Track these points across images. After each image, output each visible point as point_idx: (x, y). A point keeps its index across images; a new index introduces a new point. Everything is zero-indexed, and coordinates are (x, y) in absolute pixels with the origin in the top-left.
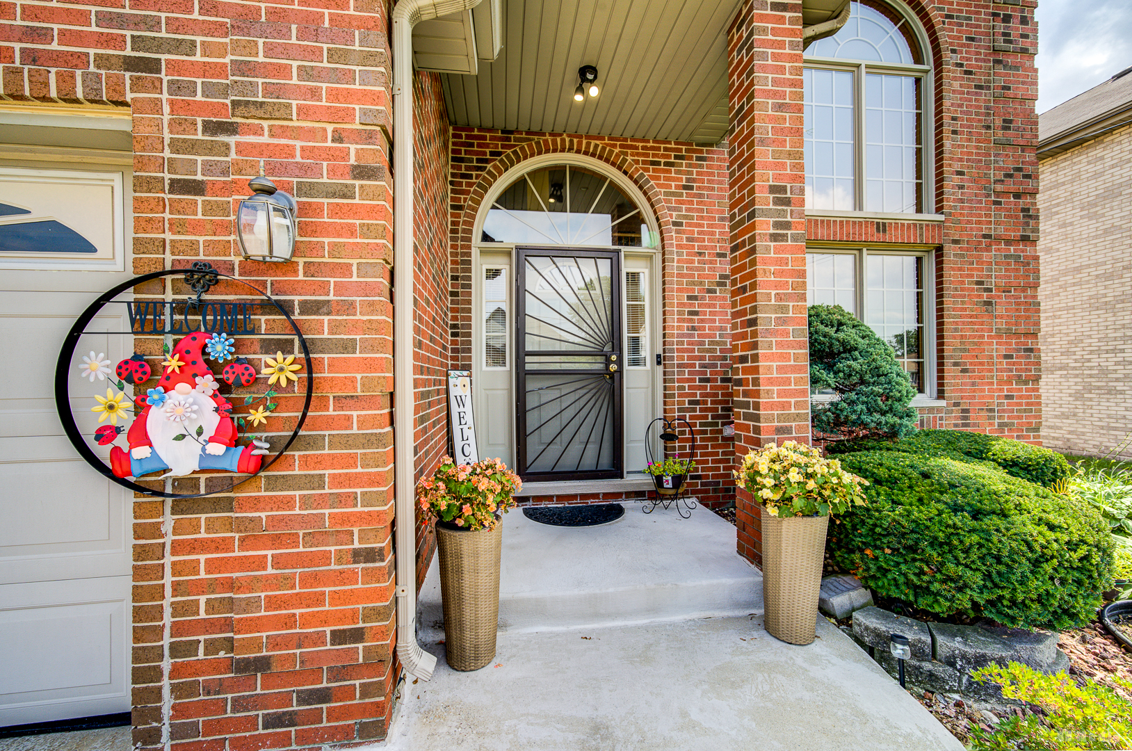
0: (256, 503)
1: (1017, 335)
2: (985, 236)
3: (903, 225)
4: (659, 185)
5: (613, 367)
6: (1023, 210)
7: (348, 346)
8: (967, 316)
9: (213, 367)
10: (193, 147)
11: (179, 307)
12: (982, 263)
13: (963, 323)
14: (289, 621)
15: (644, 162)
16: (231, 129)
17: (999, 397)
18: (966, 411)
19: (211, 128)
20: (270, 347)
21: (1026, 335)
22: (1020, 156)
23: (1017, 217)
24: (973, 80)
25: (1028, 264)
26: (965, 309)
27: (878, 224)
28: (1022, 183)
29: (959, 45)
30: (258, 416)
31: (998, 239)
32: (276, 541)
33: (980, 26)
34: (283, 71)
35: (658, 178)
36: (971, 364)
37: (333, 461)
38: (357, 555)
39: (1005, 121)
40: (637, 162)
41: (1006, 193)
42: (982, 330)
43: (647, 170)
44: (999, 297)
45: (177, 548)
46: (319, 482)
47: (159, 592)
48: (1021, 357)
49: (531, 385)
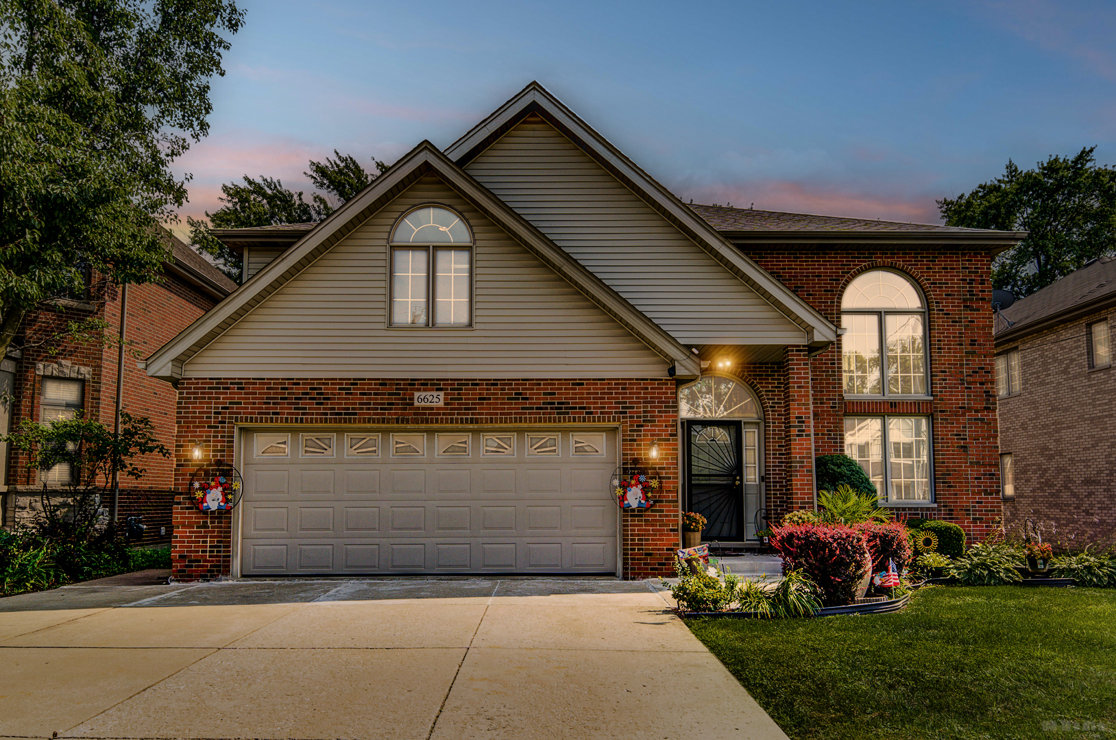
0: (649, 516)
1: (984, 465)
2: (960, 408)
3: (907, 403)
4: (762, 387)
5: (738, 483)
6: (985, 392)
7: (669, 478)
8: (950, 454)
9: (641, 483)
10: (634, 431)
11: (631, 468)
12: (960, 423)
13: (948, 459)
14: (656, 545)
15: (754, 375)
16: (642, 426)
17: (972, 502)
18: (952, 510)
19: (638, 426)
20: (652, 478)
21: (991, 465)
22: (983, 360)
23: (982, 396)
24: (951, 318)
25: (990, 423)
26: (949, 451)
27: (891, 403)
28: (984, 376)
29: (940, 299)
30: (650, 495)
31: (970, 409)
32: (652, 525)
33: (954, 287)
34: (654, 412)
35: (762, 383)
36: (954, 482)
37: (666, 506)
38: (671, 530)
39: (971, 341)
40: (750, 375)
41: (975, 383)
42: (961, 462)
43: (756, 379)
44: (971, 443)
45: (631, 525)
46: (662, 511)
47: (628, 536)
48: (987, 479)
49: (694, 492)
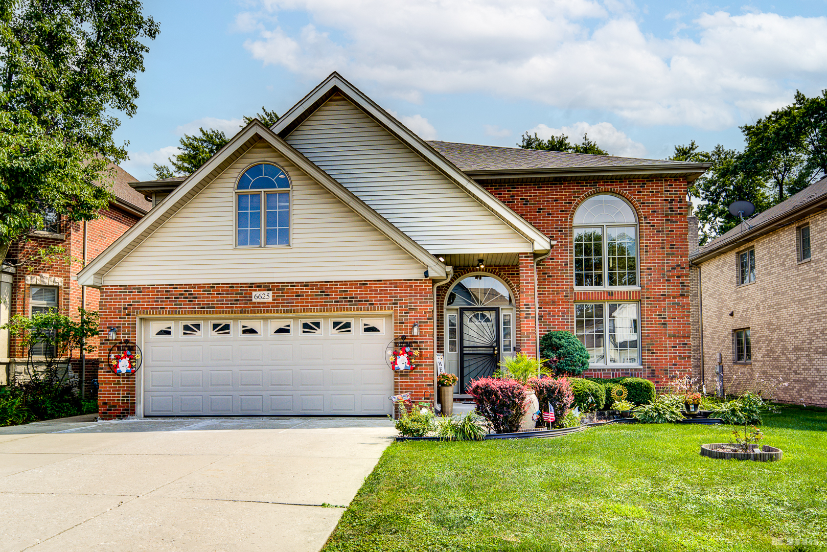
0: (412, 375)
1: (679, 337)
2: (662, 295)
3: (621, 292)
4: (514, 283)
5: (496, 352)
6: (681, 283)
7: (427, 349)
8: (653, 330)
9: (407, 353)
10: (402, 316)
11: (401, 343)
12: (661, 307)
13: (652, 333)
14: (418, 395)
15: (508, 274)
16: (408, 313)
17: (670, 365)
18: (654, 370)
19: (405, 313)
20: (414, 349)
21: (684, 337)
22: (680, 260)
23: (678, 286)
24: (655, 229)
25: (684, 306)
26: (653, 327)
27: (609, 292)
28: (680, 271)
29: (648, 215)
30: (413, 361)
31: (669, 296)
32: (415, 382)
33: (658, 206)
34: (417, 303)
35: (514, 280)
36: (656, 350)
37: (424, 369)
38: (428, 385)
39: (671, 245)
40: (505, 274)
41: (673, 276)
42: (661, 335)
43: (509, 277)
44: (670, 321)
45: (400, 382)
46: (422, 372)
47: (398, 389)
48: (681, 347)
49: (466, 358)
